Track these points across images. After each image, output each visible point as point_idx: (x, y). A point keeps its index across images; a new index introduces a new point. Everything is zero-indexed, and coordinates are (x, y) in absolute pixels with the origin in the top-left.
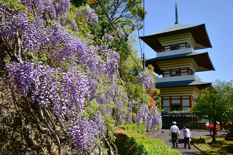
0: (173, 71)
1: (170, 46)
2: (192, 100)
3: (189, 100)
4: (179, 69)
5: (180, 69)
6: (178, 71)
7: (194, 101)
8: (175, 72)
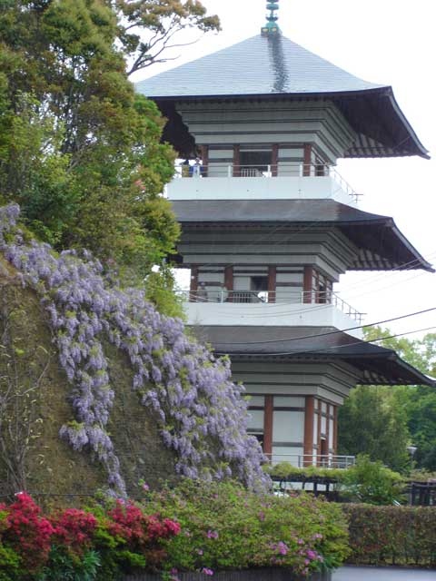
0: (238, 272)
1: (236, 147)
2: (316, 416)
3: (302, 414)
4: (266, 268)
5: (273, 269)
6: (266, 275)
7: (323, 420)
8: (249, 279)
